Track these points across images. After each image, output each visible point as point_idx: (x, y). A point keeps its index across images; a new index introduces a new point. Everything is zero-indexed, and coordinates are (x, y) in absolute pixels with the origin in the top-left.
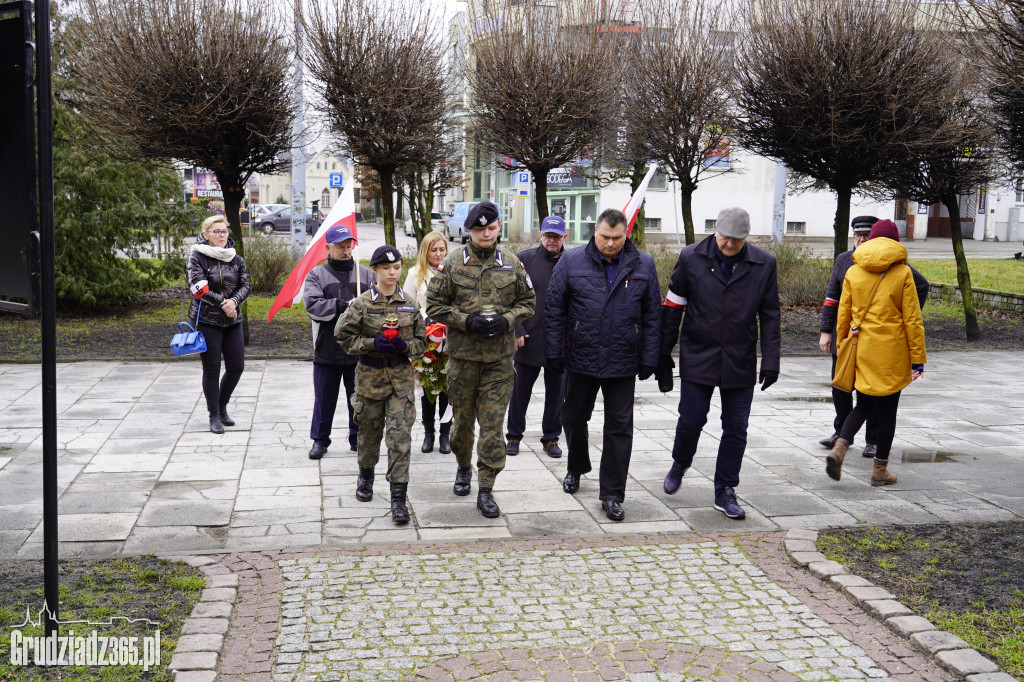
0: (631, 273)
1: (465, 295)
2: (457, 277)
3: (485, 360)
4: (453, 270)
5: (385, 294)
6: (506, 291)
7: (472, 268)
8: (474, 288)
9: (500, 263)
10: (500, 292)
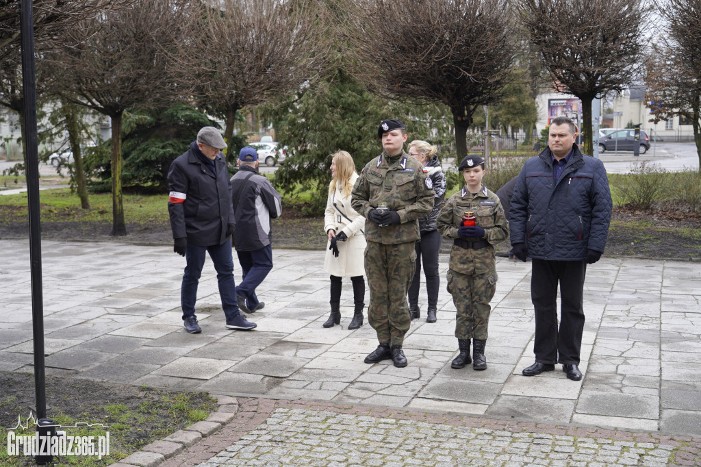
0: (575, 172)
1: (374, 190)
2: (370, 176)
3: (383, 243)
4: (368, 171)
5: (472, 192)
6: (404, 188)
7: (381, 170)
8: (380, 185)
9: (404, 166)
10: (399, 189)
